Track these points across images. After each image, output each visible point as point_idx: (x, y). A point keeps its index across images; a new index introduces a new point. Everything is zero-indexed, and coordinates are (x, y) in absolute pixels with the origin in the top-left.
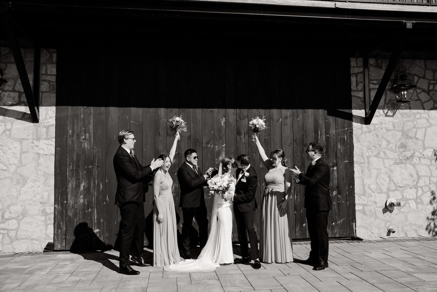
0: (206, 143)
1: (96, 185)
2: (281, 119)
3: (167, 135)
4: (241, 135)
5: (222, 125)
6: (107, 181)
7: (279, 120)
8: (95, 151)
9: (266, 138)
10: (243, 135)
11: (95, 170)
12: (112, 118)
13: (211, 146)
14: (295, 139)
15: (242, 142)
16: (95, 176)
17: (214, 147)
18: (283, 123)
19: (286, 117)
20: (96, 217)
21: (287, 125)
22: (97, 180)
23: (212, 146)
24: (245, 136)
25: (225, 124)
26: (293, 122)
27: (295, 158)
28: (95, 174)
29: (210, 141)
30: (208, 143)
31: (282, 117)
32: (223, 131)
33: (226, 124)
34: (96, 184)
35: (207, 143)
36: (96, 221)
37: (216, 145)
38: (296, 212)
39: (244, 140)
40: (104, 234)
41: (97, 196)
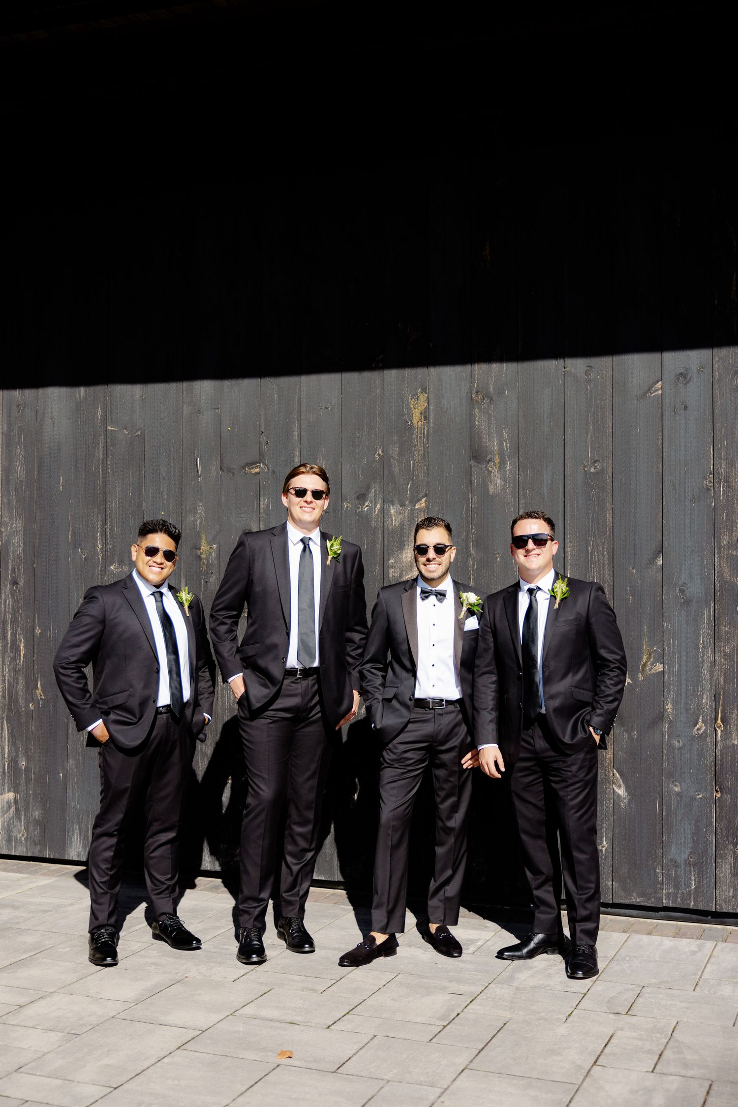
0: (354, 496)
1: (7, 643)
2: (660, 383)
3: (221, 469)
4: (490, 461)
5: (415, 422)
6: (38, 631)
7: (649, 390)
8: (6, 530)
9: (592, 470)
10: (497, 461)
11: (5, 592)
12: (52, 418)
13: (371, 509)
14: (722, 471)
15: (491, 489)
16: (5, 614)
17: (382, 510)
18: (667, 401)
19: (683, 376)
20: (7, 751)
21: (686, 408)
22: (12, 628)
23: (378, 507)
24: (502, 462)
25: (426, 418)
26: (717, 393)
27: (719, 553)
28: (5, 607)
29: (368, 488)
30: (362, 497)
31: (665, 377)
32: (420, 449)
33: (432, 416)
34: (9, 640)
35: (358, 498)
36: (6, 764)
37: (393, 504)
38: (719, 795)
39: (499, 481)
40: (27, 809)
41: (9, 683)
